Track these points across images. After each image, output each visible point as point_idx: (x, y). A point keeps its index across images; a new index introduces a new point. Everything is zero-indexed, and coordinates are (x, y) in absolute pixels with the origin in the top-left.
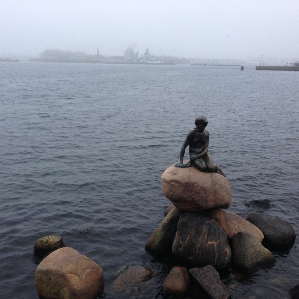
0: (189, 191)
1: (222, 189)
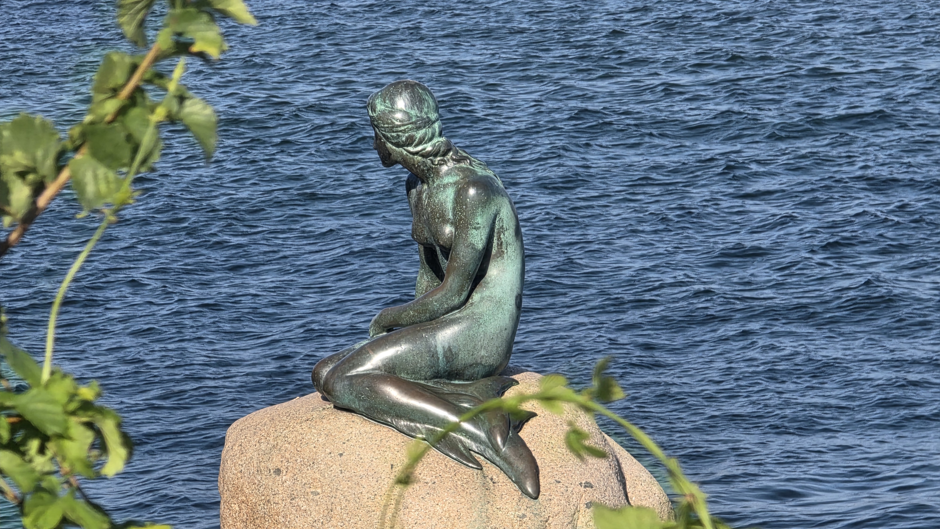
1: (317, 508)
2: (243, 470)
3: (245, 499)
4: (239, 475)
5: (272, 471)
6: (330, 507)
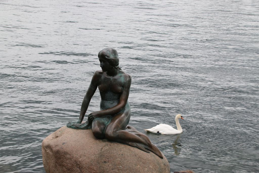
2: (92, 163)
5: (103, 162)
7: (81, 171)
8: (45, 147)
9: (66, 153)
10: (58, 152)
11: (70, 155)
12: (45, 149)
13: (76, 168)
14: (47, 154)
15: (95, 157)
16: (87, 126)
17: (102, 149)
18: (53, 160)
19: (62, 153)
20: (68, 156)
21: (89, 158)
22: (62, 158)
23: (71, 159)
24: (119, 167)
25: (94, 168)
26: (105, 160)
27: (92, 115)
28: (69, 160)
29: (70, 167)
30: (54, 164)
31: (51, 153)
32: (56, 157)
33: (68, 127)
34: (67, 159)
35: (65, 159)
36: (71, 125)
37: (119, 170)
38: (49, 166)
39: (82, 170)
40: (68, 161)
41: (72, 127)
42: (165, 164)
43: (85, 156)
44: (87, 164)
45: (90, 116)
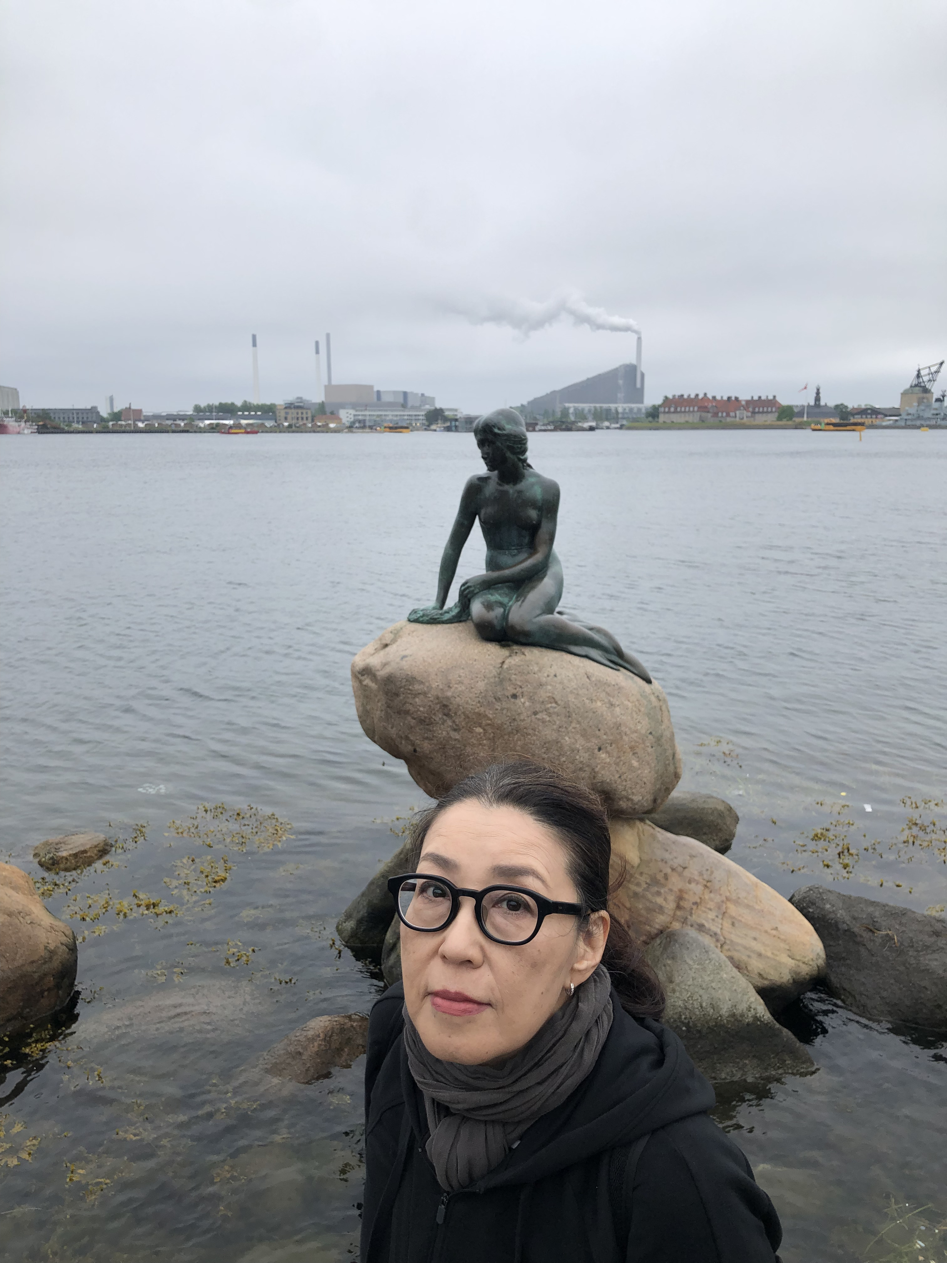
0: (399, 713)
1: (559, 718)
2: (481, 701)
3: (489, 722)
4: (479, 705)
5: (510, 697)
6: (568, 715)
7: (454, 722)
8: (359, 673)
9: (411, 680)
10: (389, 680)
11: (422, 683)
12: (358, 678)
13: (440, 716)
14: (365, 690)
15: (487, 684)
16: (458, 613)
17: (503, 662)
18: (378, 702)
19: (401, 681)
20: (417, 687)
21: (472, 688)
22: (403, 694)
23: (425, 694)
24: (551, 707)
25: (487, 713)
26: (515, 692)
27: (468, 584)
28: (422, 696)
29: (426, 715)
30: (383, 712)
31: (373, 685)
32: (386, 693)
33: (412, 622)
34: (416, 695)
35: (409, 696)
36: (419, 615)
37: (550, 715)
38: (373, 718)
39: (457, 720)
40: (417, 700)
41: (421, 619)
42: (658, 696)
43: (460, 682)
44: (467, 703)
45: (463, 588)
